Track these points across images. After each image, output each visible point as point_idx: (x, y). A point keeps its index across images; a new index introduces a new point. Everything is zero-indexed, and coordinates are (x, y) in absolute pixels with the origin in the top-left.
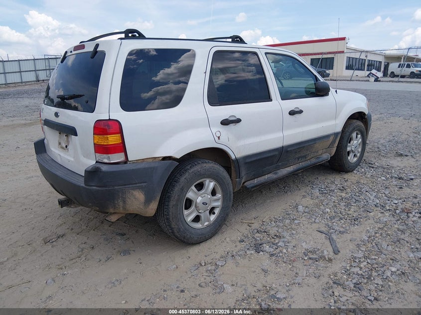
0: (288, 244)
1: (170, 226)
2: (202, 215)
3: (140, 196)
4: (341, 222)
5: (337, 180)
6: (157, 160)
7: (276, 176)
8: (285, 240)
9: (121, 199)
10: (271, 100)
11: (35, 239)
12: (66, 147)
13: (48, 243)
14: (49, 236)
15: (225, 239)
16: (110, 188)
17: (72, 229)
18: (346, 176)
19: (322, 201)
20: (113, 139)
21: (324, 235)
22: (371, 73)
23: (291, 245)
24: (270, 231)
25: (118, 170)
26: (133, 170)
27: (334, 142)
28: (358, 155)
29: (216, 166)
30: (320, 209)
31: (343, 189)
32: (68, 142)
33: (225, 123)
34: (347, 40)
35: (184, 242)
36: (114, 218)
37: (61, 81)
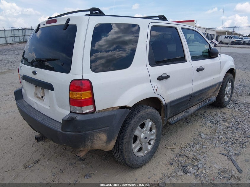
0: (205, 166)
1: (123, 157)
2: (144, 147)
3: (103, 137)
4: (233, 146)
5: (219, 113)
6: (116, 109)
7: (188, 114)
8: (202, 162)
9: (90, 140)
10: (186, 62)
11: (17, 164)
12: (42, 97)
13: (28, 168)
14: (28, 162)
15: (159, 162)
16: (82, 133)
17: (44, 155)
18: (223, 110)
19: (215, 129)
20: (85, 95)
21: (226, 157)
22: (212, 41)
23: (207, 166)
24: (189, 155)
25: (89, 118)
26: (99, 118)
27: (218, 88)
28: (229, 96)
29: (153, 110)
30: (216, 136)
31: (225, 120)
32: (44, 93)
33: (160, 78)
34: (195, 22)
35: (132, 167)
36: (82, 154)
37: (33, 47)
